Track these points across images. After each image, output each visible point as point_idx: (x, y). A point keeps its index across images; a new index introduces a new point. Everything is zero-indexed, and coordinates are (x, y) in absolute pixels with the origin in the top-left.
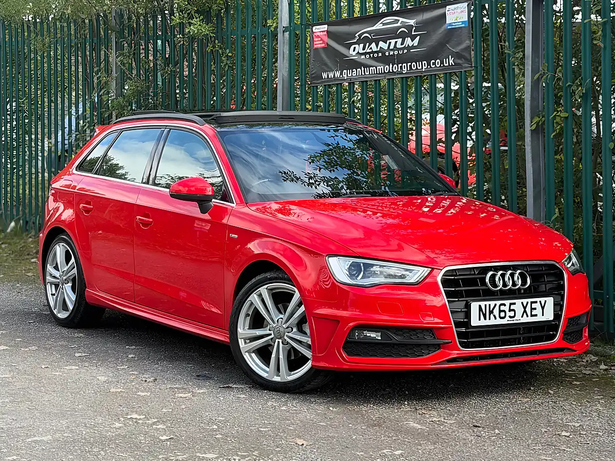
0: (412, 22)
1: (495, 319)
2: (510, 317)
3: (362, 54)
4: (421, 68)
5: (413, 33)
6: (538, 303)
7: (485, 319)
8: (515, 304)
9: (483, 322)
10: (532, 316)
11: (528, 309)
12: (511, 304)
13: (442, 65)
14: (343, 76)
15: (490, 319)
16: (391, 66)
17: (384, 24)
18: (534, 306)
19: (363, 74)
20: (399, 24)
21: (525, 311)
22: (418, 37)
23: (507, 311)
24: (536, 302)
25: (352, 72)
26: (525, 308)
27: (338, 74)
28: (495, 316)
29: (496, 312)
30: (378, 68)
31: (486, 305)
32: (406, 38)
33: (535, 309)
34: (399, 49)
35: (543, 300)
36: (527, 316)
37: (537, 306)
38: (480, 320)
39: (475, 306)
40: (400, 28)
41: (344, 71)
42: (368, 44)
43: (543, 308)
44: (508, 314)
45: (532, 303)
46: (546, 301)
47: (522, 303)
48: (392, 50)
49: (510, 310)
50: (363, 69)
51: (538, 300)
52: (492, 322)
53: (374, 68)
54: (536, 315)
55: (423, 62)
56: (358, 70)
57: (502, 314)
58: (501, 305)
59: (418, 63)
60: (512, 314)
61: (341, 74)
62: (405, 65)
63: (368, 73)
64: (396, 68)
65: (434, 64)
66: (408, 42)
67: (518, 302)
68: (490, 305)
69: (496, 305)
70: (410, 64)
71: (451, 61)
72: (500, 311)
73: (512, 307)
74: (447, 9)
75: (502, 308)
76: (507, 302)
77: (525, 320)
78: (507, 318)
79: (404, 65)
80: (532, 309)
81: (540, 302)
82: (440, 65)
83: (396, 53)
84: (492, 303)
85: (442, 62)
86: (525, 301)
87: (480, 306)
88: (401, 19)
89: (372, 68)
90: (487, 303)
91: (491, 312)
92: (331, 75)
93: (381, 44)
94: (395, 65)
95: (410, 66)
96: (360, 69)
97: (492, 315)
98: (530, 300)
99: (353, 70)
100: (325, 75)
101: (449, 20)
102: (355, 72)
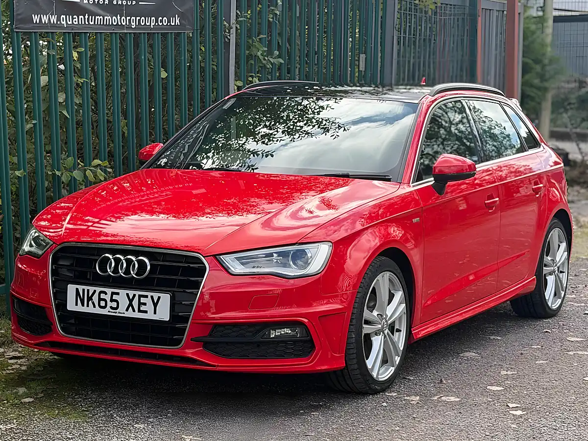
1: (94, 306)
2: (111, 307)
4: (149, 24)
6: (149, 297)
7: (83, 305)
8: (118, 294)
9: (80, 308)
10: (140, 311)
11: (135, 303)
12: (113, 293)
13: (169, 24)
14: (60, 22)
15: (88, 306)
16: (119, 17)
18: (143, 300)
19: (87, 23)
21: (131, 305)
23: (108, 300)
24: (146, 297)
25: (73, 19)
26: (131, 301)
27: (54, 19)
28: (93, 304)
29: (95, 298)
30: (105, 18)
31: (84, 290)
33: (145, 304)
35: (156, 295)
36: (134, 311)
37: (148, 301)
38: (77, 304)
39: (71, 289)
41: (62, 16)
43: (155, 305)
44: (109, 304)
45: (140, 296)
46: (159, 298)
47: (128, 295)
49: (112, 300)
50: (87, 17)
51: (149, 294)
52: (90, 310)
53: (101, 17)
54: (146, 312)
55: (152, 18)
56: (80, 17)
57: (103, 303)
58: (101, 292)
59: (147, 18)
60: (114, 305)
61: (59, 19)
62: (134, 18)
63: (93, 23)
64: (124, 21)
65: (161, 21)
67: (123, 292)
68: (88, 290)
69: (95, 291)
70: (139, 18)
71: (177, 21)
72: (100, 299)
73: (115, 297)
75: (103, 296)
76: (109, 291)
77: (130, 314)
78: (108, 308)
79: (132, 18)
80: (140, 304)
81: (152, 297)
82: (167, 24)
83: (124, 3)
84: (92, 289)
85: (169, 21)
86: (131, 293)
87: (77, 289)
89: (98, 17)
90: (86, 288)
91: (90, 299)
92: (45, 19)
94: (123, 18)
95: (139, 20)
96: (82, 17)
97: (90, 302)
98: (138, 293)
99: (74, 17)
100: (36, 19)
102: (77, 20)
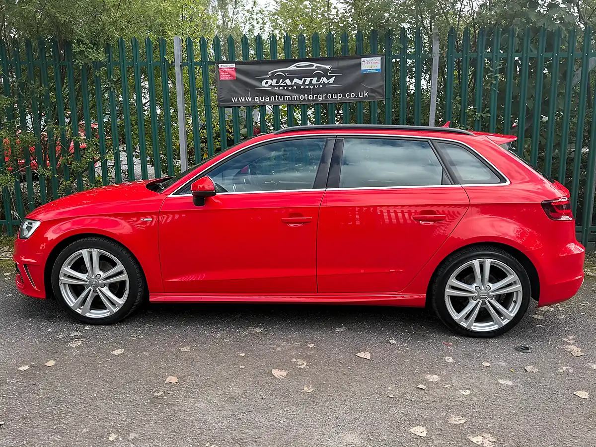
0: (328, 67)
3: (276, 86)
4: (336, 98)
5: (329, 75)
16: (306, 96)
17: (297, 67)
19: (277, 100)
20: (314, 68)
22: (334, 77)
27: (249, 99)
30: (293, 96)
32: (322, 78)
34: (314, 85)
40: (315, 70)
41: (256, 97)
42: (281, 80)
48: (307, 85)
50: (277, 97)
53: (289, 96)
55: (339, 94)
56: (271, 97)
59: (333, 95)
61: (253, 99)
62: (321, 95)
63: (282, 100)
65: (349, 95)
66: (324, 80)
71: (366, 94)
74: (362, 60)
82: (355, 97)
83: (311, 87)
85: (357, 95)
88: (316, 65)
92: (242, 100)
93: (296, 80)
94: (311, 95)
95: (326, 96)
99: (266, 97)
100: (234, 100)
101: (364, 67)
102: (268, 99)
